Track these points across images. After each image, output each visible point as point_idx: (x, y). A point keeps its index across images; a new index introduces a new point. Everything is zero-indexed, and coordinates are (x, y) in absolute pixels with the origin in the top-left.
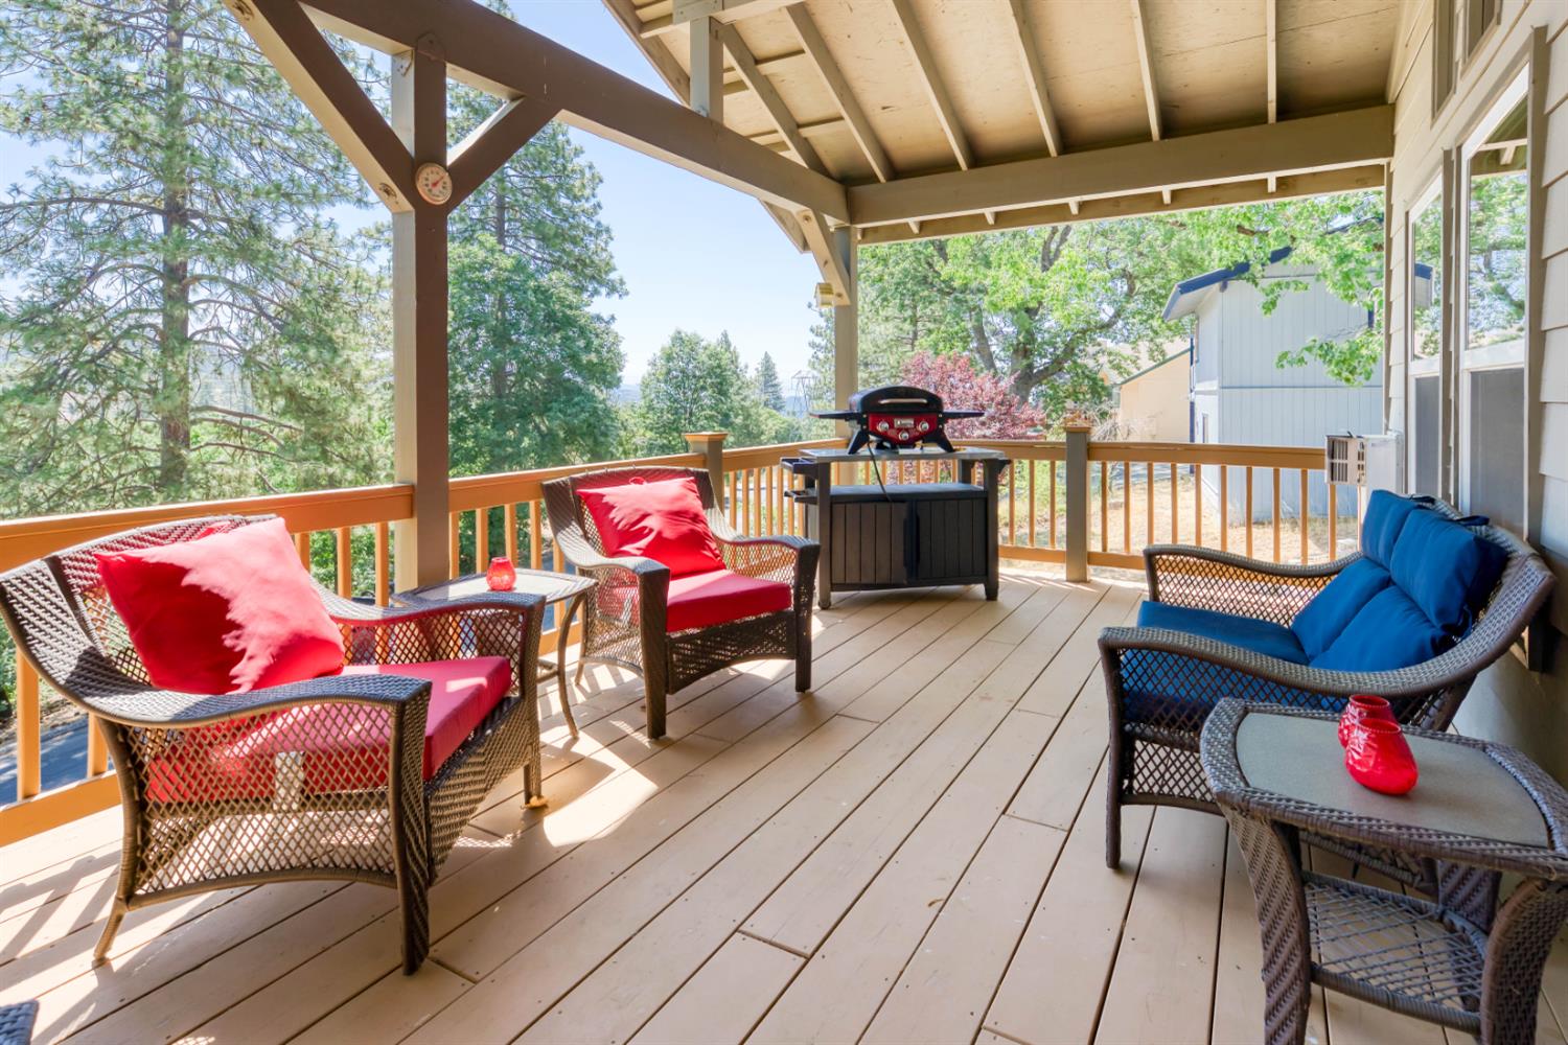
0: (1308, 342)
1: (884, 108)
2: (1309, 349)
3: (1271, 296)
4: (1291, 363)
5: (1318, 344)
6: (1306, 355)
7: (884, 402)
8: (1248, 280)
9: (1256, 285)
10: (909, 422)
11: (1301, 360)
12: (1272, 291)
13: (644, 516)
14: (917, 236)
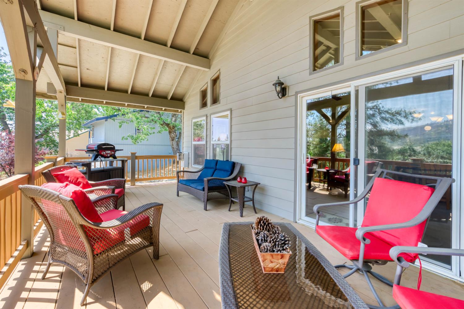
0: (128, 135)
1: (87, 69)
2: (129, 136)
3: (121, 124)
4: (125, 139)
5: (130, 136)
6: (128, 138)
7: (103, 147)
8: (112, 119)
9: (114, 121)
10: (109, 152)
11: (127, 139)
12: (121, 123)
13: (78, 179)
14: (80, 102)
